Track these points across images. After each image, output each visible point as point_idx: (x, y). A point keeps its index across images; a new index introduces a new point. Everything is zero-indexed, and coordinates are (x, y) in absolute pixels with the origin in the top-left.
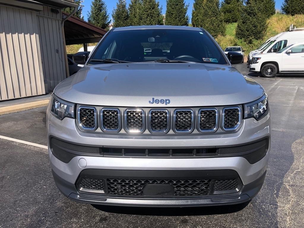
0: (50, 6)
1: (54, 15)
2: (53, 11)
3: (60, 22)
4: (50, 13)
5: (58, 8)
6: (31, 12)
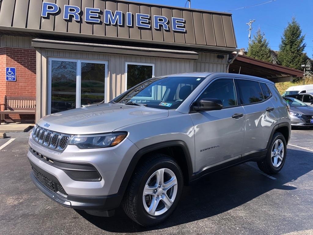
0: (217, 53)
1: (220, 60)
2: (219, 57)
3: (225, 66)
4: (216, 60)
5: (224, 54)
6: (190, 61)
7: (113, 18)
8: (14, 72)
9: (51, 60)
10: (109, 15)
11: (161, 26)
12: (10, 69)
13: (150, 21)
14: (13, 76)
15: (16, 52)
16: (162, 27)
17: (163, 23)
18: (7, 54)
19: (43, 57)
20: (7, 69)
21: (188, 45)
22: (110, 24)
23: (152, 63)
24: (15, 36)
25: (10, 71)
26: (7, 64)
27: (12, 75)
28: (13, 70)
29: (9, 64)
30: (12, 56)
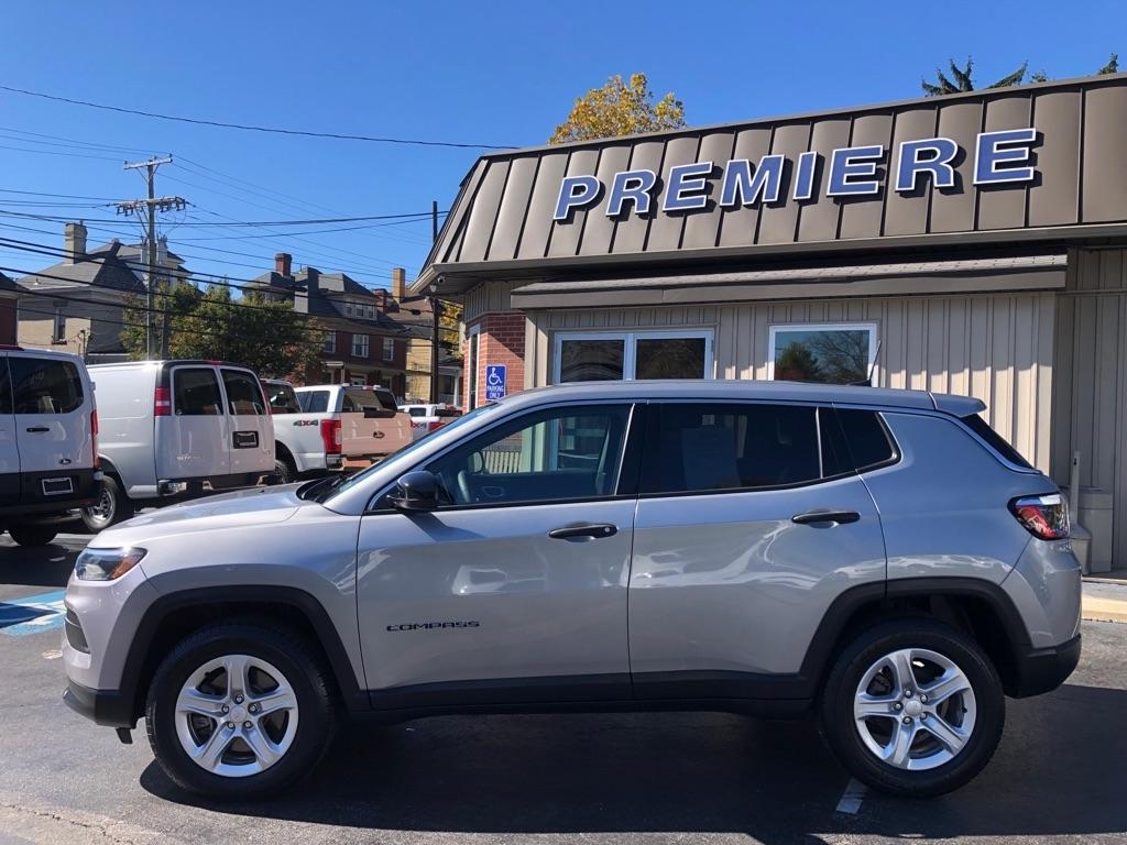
6: (1033, 297)
7: (751, 183)
8: (502, 379)
9: (560, 338)
10: (739, 176)
11: (924, 177)
12: (494, 369)
13: (884, 167)
14: (500, 389)
15: (508, 324)
16: (929, 182)
17: (935, 165)
18: (489, 330)
19: (540, 332)
20: (489, 369)
21: (1038, 231)
22: (737, 206)
23: (868, 320)
24: (506, 281)
25: (493, 375)
26: (489, 357)
27: (498, 384)
28: (500, 371)
29: (494, 356)
30: (499, 335)
